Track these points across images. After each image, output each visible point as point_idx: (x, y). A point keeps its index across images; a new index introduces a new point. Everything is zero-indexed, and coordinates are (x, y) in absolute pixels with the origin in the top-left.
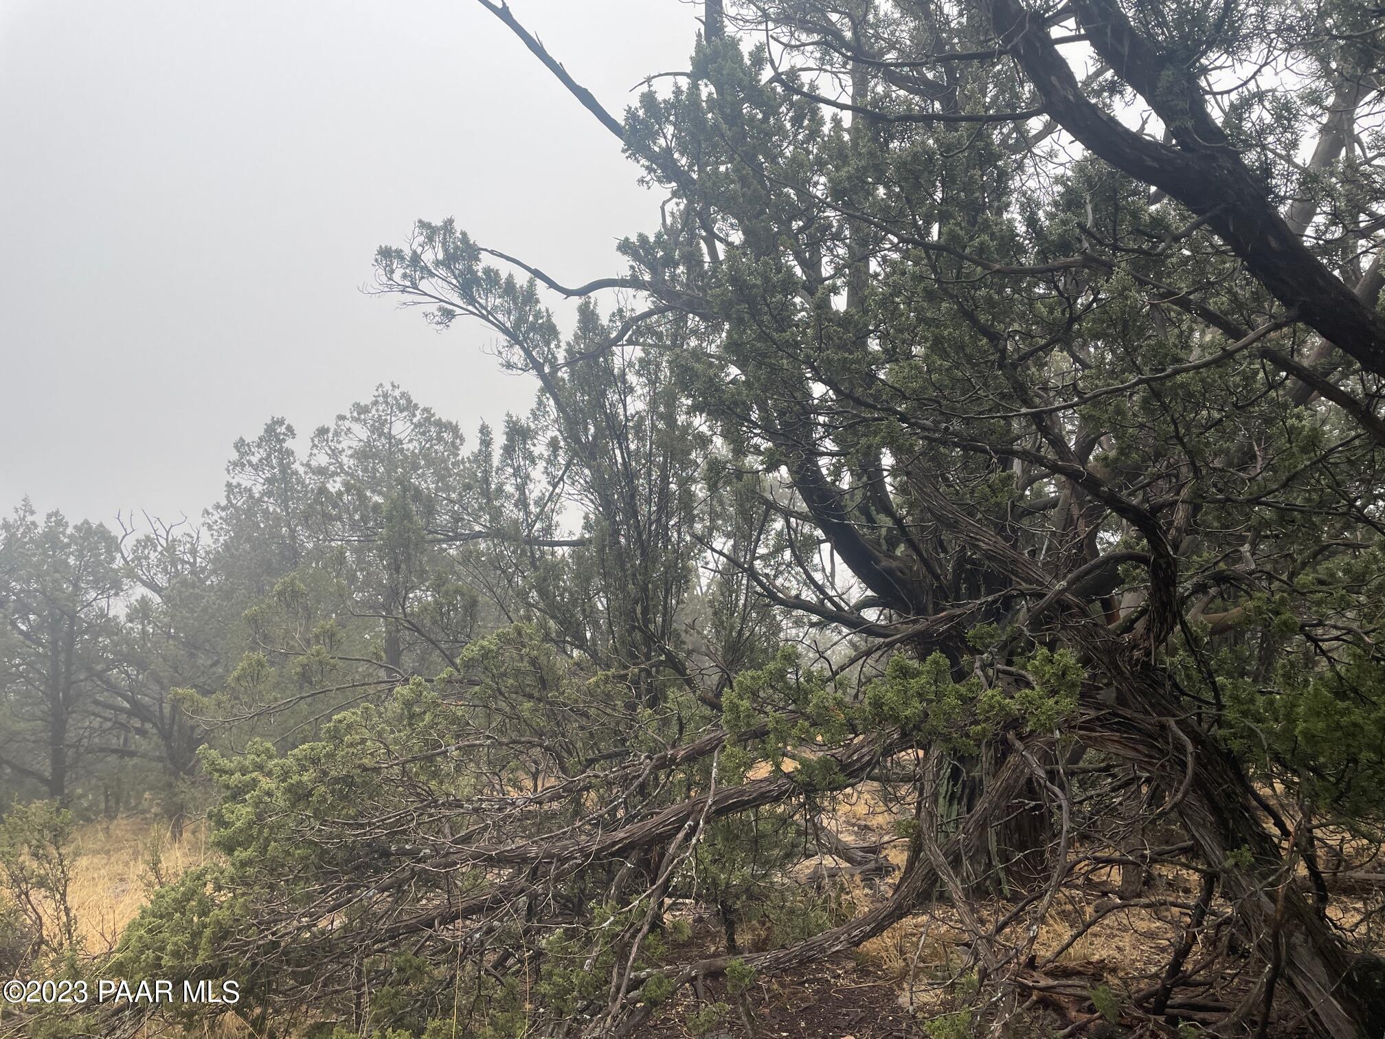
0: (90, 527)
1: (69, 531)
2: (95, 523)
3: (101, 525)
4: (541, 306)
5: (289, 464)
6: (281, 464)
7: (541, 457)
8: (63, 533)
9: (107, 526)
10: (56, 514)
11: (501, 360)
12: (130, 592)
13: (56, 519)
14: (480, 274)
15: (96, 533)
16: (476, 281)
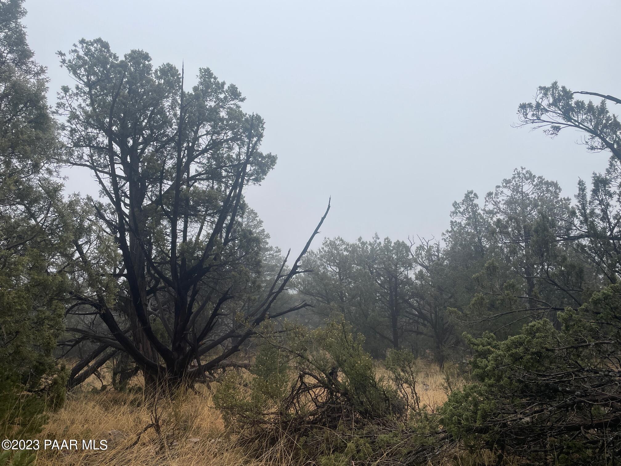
0: (400, 243)
1: (392, 245)
2: (401, 241)
3: (403, 242)
4: (610, 114)
5: (476, 210)
6: (472, 211)
7: (615, 193)
8: (390, 246)
9: (406, 242)
10: (387, 238)
11: (587, 146)
12: (416, 268)
13: (387, 240)
14: (573, 105)
15: (402, 245)
16: (572, 109)
